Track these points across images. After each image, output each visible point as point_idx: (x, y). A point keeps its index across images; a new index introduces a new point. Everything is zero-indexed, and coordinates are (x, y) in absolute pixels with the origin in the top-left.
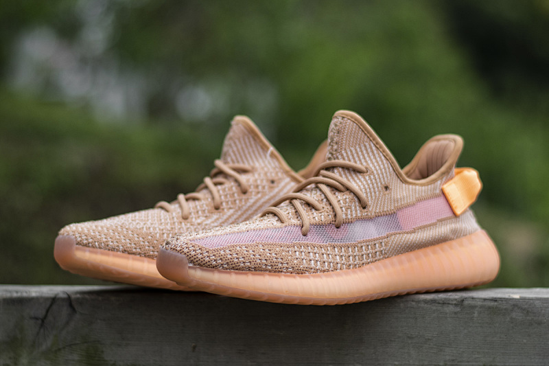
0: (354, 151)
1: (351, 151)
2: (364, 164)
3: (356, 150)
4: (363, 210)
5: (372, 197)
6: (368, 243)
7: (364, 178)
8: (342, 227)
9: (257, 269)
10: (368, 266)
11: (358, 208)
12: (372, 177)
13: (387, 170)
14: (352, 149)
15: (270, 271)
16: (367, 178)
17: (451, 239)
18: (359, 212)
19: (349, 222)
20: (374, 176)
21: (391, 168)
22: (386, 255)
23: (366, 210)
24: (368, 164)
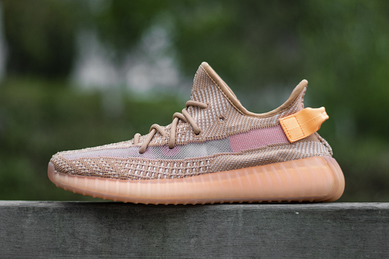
0: (203, 92)
1: (201, 92)
2: (208, 101)
3: (204, 91)
4: (196, 136)
5: (206, 126)
6: (194, 161)
7: (204, 112)
8: (175, 148)
9: (92, 175)
10: (189, 178)
11: (191, 134)
12: (209, 111)
13: (224, 105)
14: (202, 90)
15: (102, 177)
16: (206, 112)
17: (280, 161)
18: (191, 137)
19: (181, 145)
20: (211, 110)
21: (228, 103)
22: (209, 171)
23: (198, 136)
24: (210, 102)
